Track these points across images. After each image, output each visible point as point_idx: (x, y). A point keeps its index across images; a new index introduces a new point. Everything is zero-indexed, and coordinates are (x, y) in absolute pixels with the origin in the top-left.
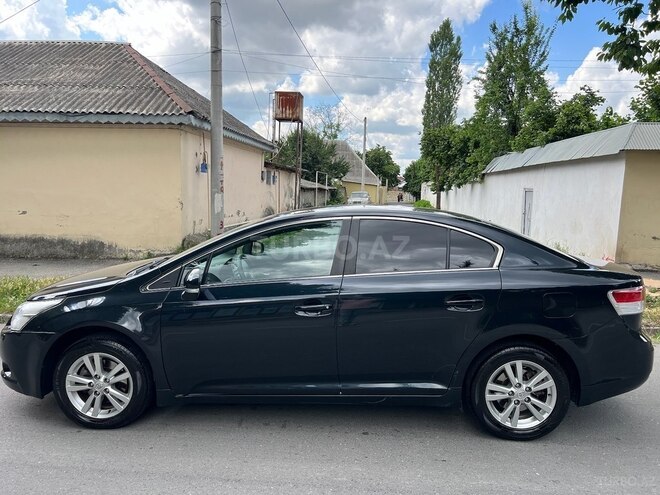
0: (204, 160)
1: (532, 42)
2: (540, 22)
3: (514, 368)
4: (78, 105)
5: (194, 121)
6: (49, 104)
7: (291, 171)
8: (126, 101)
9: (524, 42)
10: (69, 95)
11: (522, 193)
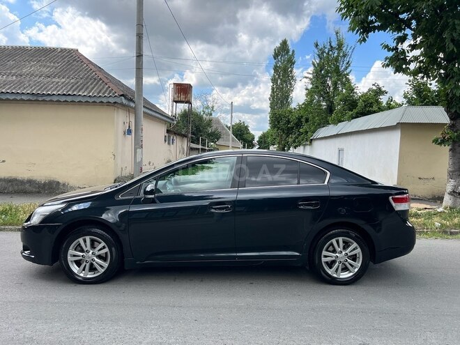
0: (129, 127)
1: (341, 55)
2: (346, 42)
3: (338, 242)
4: (45, 89)
5: (124, 101)
6: (25, 88)
7: (184, 136)
8: (78, 87)
9: (336, 54)
10: (38, 82)
11: (337, 151)
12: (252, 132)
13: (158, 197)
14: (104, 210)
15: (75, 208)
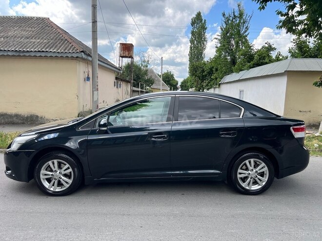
0: (88, 75)
1: (242, 22)
2: (245, 12)
3: (250, 162)
4: (25, 47)
5: (84, 56)
6: (10, 47)
7: (128, 82)
8: (49, 45)
9: (238, 21)
10: (20, 42)
11: (239, 92)
12: (176, 79)
13: (110, 129)
14: (67, 139)
15: (46, 137)
